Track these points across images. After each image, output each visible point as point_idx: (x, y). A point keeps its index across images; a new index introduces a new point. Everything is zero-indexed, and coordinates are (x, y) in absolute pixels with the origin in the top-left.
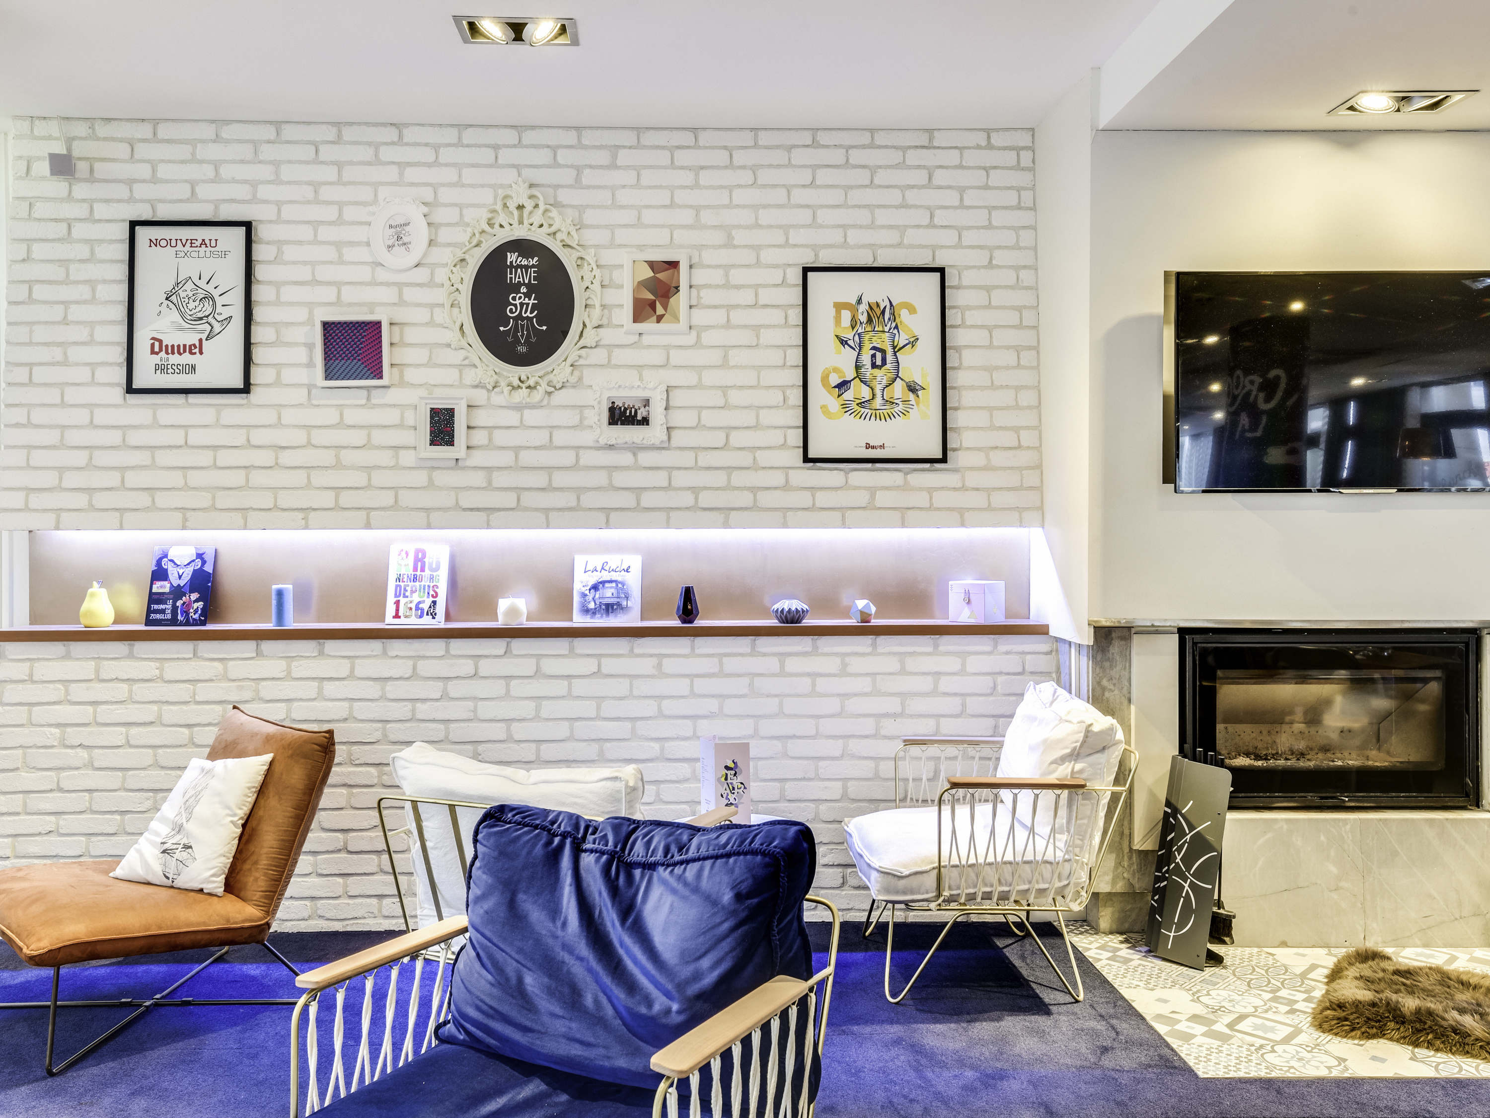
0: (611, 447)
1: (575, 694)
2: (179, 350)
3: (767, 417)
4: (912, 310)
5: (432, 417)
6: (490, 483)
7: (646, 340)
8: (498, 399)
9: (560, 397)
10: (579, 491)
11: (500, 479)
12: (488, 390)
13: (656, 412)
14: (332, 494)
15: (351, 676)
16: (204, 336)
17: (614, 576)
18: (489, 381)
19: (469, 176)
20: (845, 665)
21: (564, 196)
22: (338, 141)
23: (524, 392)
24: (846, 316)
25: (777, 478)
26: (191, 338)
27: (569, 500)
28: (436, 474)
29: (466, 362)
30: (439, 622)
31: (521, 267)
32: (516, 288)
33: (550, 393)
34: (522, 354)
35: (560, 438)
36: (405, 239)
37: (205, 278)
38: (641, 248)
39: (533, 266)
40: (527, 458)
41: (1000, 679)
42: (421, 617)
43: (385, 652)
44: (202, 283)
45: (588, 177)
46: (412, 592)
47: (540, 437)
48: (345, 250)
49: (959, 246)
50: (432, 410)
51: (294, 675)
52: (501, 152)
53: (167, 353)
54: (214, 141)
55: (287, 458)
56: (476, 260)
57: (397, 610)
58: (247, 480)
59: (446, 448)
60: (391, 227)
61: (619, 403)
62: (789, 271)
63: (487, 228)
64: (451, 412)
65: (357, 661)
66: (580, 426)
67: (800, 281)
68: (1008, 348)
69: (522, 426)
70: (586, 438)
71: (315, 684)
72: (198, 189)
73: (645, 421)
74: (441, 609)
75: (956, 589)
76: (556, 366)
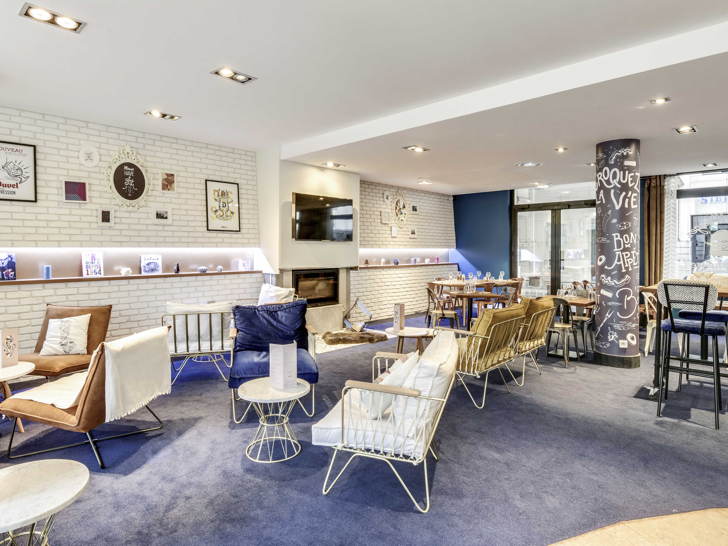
0: (156, 225)
1: (149, 294)
2: (9, 186)
3: (198, 218)
4: (232, 193)
5: (102, 214)
6: (121, 234)
7: (165, 195)
8: (122, 209)
9: (141, 210)
10: (148, 237)
11: (124, 233)
12: (120, 206)
13: (169, 215)
14: (68, 236)
15: (78, 293)
16: (18, 182)
17: (154, 261)
18: (120, 203)
19: (110, 141)
20: (218, 282)
21: (140, 151)
22: (65, 123)
23: (131, 207)
24: (216, 193)
25: (201, 235)
26: (14, 182)
27: (145, 239)
28: (103, 231)
29: (112, 197)
30: (102, 276)
31: (129, 171)
32: (127, 177)
33: (138, 208)
34: (130, 196)
35: (142, 221)
36: (91, 158)
37: (18, 163)
38: (163, 169)
39: (132, 171)
40: (132, 227)
41: (252, 284)
42: (96, 274)
43: (89, 286)
44: (17, 164)
45: (147, 147)
46: (92, 267)
47: (136, 221)
48: (69, 159)
49: (241, 178)
50: (102, 211)
51: (58, 294)
52: (120, 136)
53: (3, 186)
54: (19, 116)
55: (51, 224)
56: (115, 167)
57: (88, 273)
58: (36, 231)
59: (107, 223)
60: (86, 153)
61: (159, 212)
62: (202, 180)
63: (118, 158)
64: (108, 213)
65: (80, 289)
66: (147, 218)
67: (205, 183)
68: (252, 204)
69: (130, 218)
70: (149, 222)
71: (65, 297)
72: (12, 132)
73: (166, 218)
74: (102, 272)
75: (241, 262)
76: (141, 200)
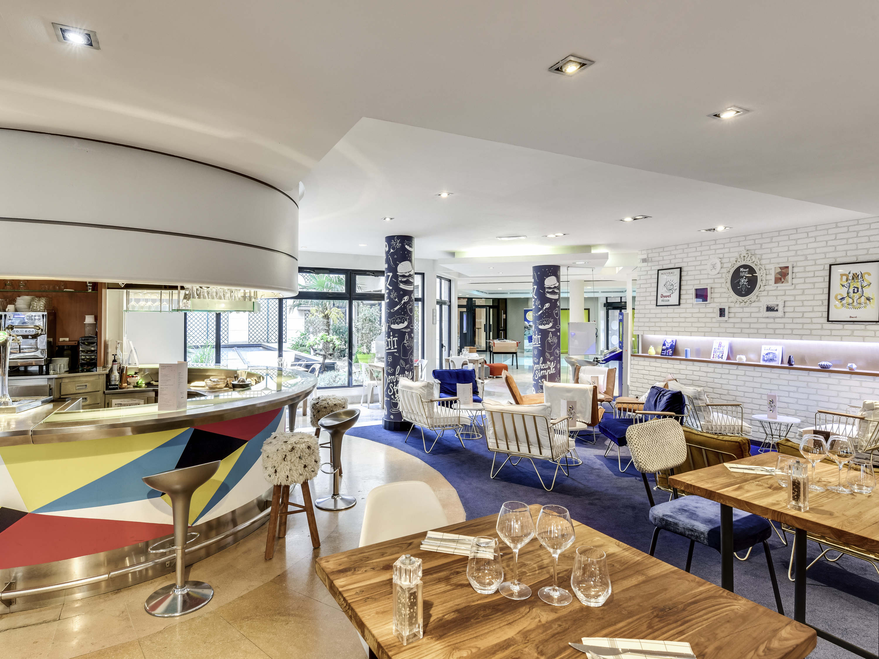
0: (767, 317)
1: (755, 381)
2: (667, 296)
3: (816, 309)
4: (869, 274)
6: (734, 326)
8: (737, 305)
9: (753, 304)
10: (758, 329)
11: (737, 326)
12: (734, 303)
13: (780, 308)
14: (697, 328)
16: (671, 293)
17: (773, 352)
19: (732, 250)
21: (756, 252)
22: (701, 246)
23: (744, 303)
24: (844, 278)
25: (819, 326)
27: (755, 331)
28: (721, 324)
29: (729, 296)
30: (722, 360)
31: (744, 272)
32: (742, 277)
33: (750, 304)
34: (743, 294)
35: (753, 315)
36: (715, 267)
39: (747, 271)
40: (744, 320)
42: (719, 358)
44: (671, 282)
45: (764, 246)
46: (718, 352)
47: (748, 315)
48: (702, 271)
50: (720, 308)
51: (688, 369)
52: (740, 243)
53: (664, 297)
54: (675, 250)
55: (687, 320)
56: (732, 271)
57: (714, 356)
58: (679, 325)
59: (723, 318)
60: (712, 265)
61: (769, 306)
62: (825, 266)
63: (735, 262)
64: (725, 309)
66: (759, 312)
67: (828, 268)
69: (743, 312)
70: (760, 315)
71: (692, 372)
72: (672, 261)
73: (777, 310)
74: (725, 357)
76: (752, 296)
